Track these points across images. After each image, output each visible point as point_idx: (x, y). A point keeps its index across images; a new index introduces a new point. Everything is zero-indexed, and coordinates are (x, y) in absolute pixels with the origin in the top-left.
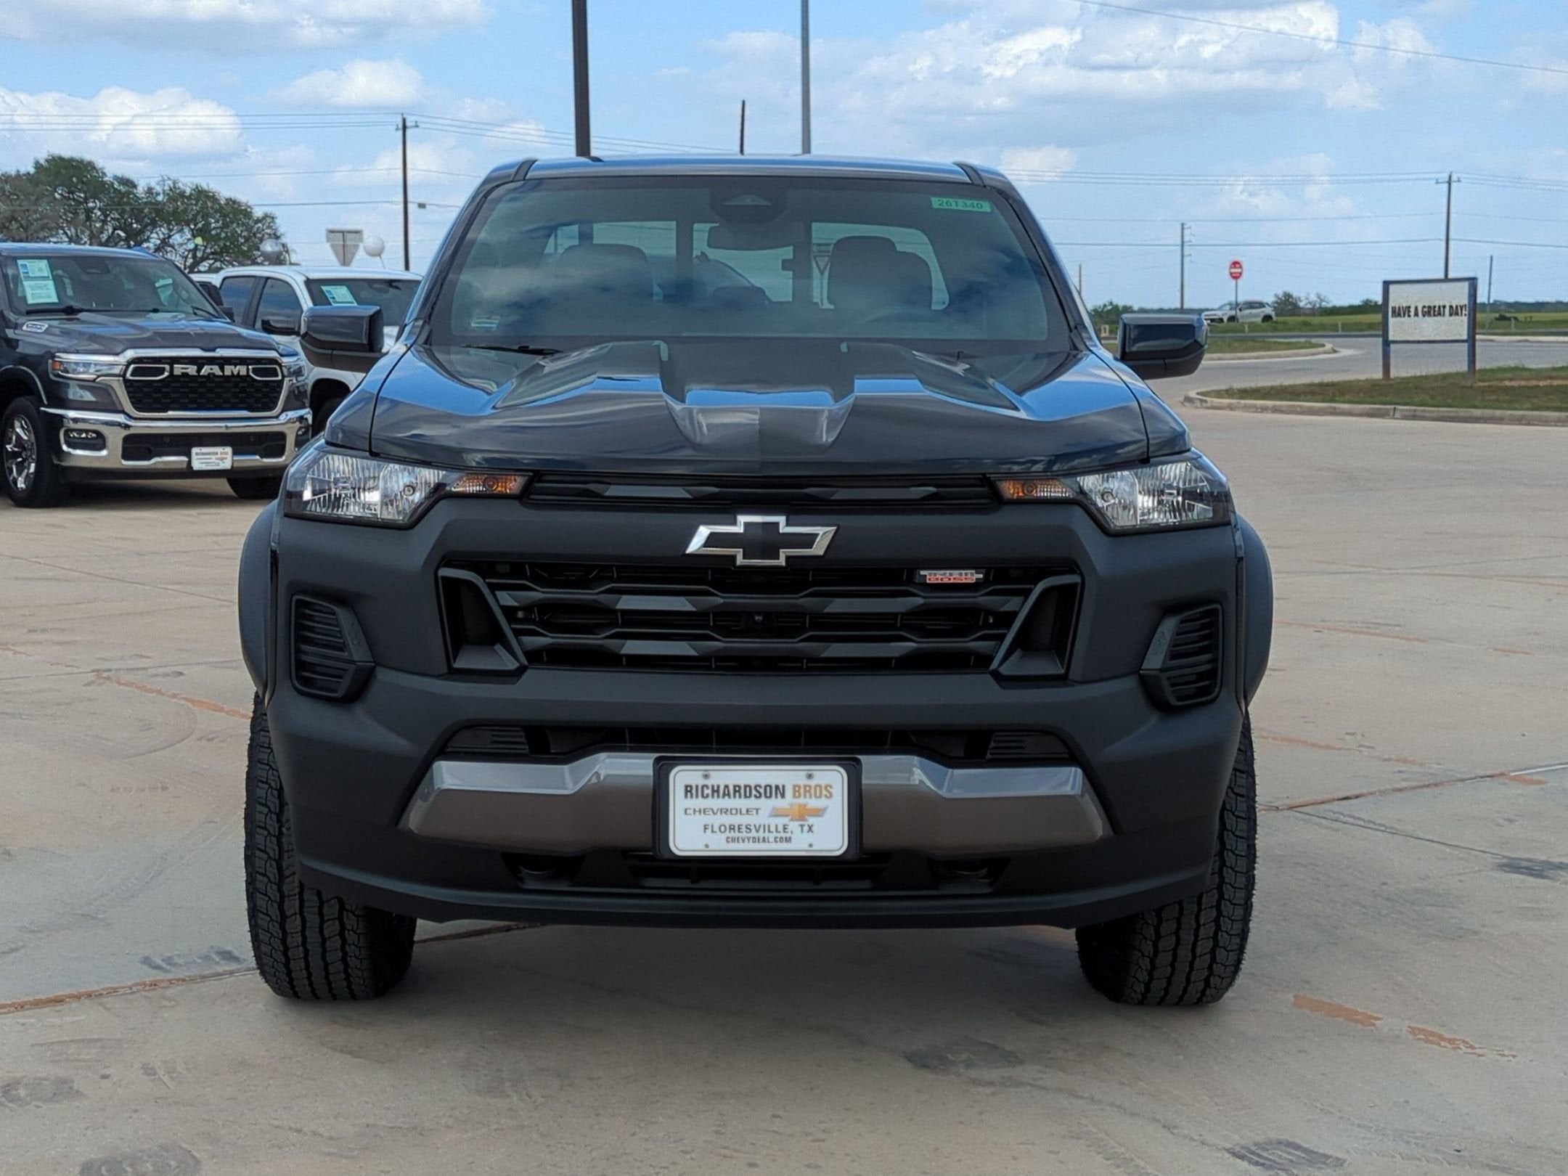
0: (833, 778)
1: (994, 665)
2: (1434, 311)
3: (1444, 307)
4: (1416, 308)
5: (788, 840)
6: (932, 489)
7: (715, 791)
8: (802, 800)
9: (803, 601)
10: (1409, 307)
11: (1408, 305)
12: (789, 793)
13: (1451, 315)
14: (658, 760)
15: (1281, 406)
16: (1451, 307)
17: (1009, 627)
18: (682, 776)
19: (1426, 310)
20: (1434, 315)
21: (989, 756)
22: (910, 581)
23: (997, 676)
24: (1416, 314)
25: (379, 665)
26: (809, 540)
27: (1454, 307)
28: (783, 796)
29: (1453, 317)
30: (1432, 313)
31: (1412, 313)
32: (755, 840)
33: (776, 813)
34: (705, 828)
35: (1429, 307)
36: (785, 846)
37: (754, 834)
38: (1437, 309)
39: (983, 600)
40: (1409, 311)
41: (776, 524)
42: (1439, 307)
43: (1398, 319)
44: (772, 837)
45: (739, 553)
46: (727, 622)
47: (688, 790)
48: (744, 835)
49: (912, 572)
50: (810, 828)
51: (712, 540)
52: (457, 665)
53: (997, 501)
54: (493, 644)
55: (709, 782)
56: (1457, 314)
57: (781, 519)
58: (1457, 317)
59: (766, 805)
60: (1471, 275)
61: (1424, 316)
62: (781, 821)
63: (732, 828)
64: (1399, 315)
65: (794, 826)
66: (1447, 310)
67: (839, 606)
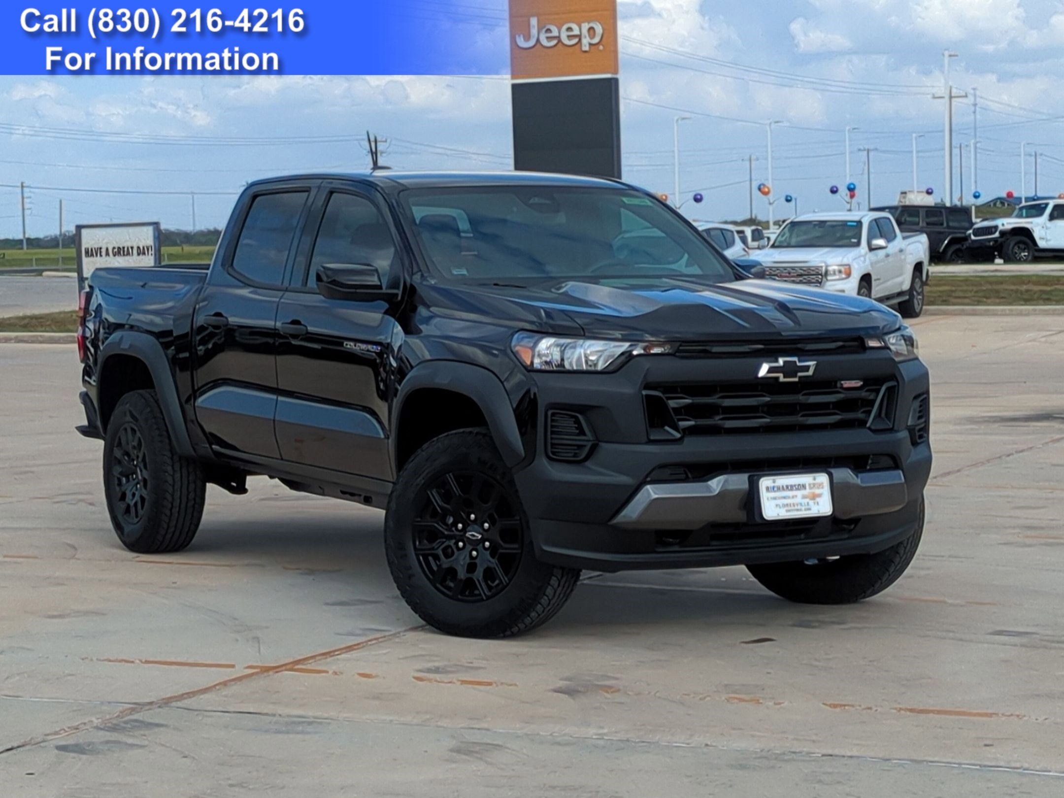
0: (823, 479)
1: (868, 425)
2: (124, 251)
3: (132, 248)
4: (107, 249)
5: (810, 509)
6: (841, 344)
7: (779, 489)
8: (812, 491)
9: (801, 398)
10: (101, 248)
11: (99, 246)
12: (807, 487)
13: (139, 254)
14: (749, 477)
15: (23, 336)
16: (138, 248)
17: (873, 406)
18: (765, 483)
19: (116, 250)
20: (124, 255)
21: (868, 467)
22: (836, 387)
23: (869, 428)
24: (107, 254)
25: (600, 441)
26: (807, 368)
27: (141, 248)
28: (805, 488)
29: (141, 257)
30: (122, 252)
31: (104, 253)
32: (798, 510)
33: (804, 497)
34: (777, 505)
35: (119, 248)
36: (808, 512)
37: (796, 507)
38: (126, 249)
39: (864, 394)
40: (100, 252)
41: (795, 362)
42: (128, 248)
43: (91, 259)
44: (803, 508)
45: (781, 375)
46: (771, 409)
47: (768, 489)
48: (793, 508)
49: (836, 382)
50: (818, 503)
51: (770, 370)
52: (652, 438)
53: (864, 348)
54: (663, 426)
55: (776, 484)
56: (144, 253)
57: (795, 359)
58: (144, 256)
59: (799, 493)
60: (155, 220)
61: (114, 255)
62: (807, 500)
63: (787, 505)
64: (92, 255)
65: (811, 502)
66: (135, 251)
67: (813, 399)
